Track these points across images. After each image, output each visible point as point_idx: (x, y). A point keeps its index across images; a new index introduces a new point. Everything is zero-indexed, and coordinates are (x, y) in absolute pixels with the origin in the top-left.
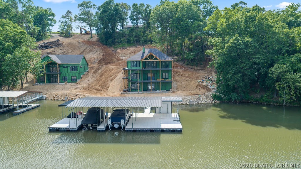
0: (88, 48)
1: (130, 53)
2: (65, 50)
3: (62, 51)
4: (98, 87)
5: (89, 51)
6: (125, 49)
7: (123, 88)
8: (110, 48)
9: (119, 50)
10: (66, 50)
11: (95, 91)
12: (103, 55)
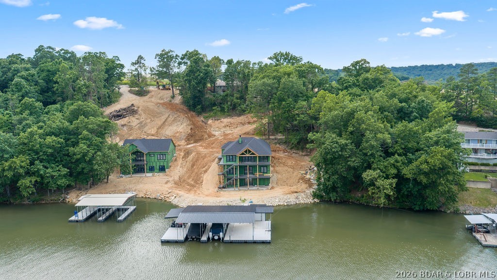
0: (171, 116)
1: (225, 127)
2: (142, 120)
3: (138, 121)
4: (191, 181)
5: (173, 121)
6: (218, 120)
7: (218, 183)
8: (198, 116)
9: (210, 122)
10: (144, 119)
11: (188, 187)
12: (191, 129)
